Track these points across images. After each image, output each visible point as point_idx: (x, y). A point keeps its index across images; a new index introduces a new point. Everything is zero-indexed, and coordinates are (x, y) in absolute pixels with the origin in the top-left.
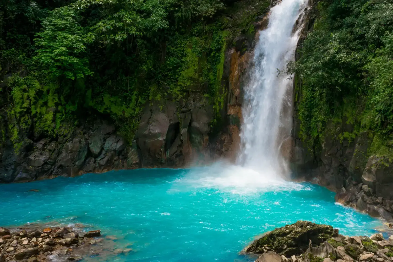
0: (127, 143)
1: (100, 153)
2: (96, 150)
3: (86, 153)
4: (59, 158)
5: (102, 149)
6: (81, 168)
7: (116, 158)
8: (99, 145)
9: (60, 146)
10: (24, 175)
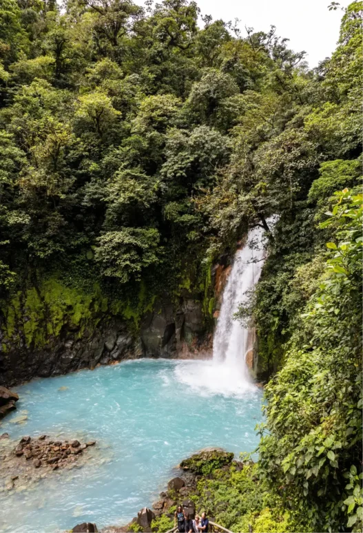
0: (134, 339)
1: (113, 349)
2: (110, 346)
3: (102, 349)
4: (83, 355)
5: (115, 344)
6: (99, 361)
7: (126, 351)
8: (113, 342)
9: (84, 345)
10: (58, 371)
